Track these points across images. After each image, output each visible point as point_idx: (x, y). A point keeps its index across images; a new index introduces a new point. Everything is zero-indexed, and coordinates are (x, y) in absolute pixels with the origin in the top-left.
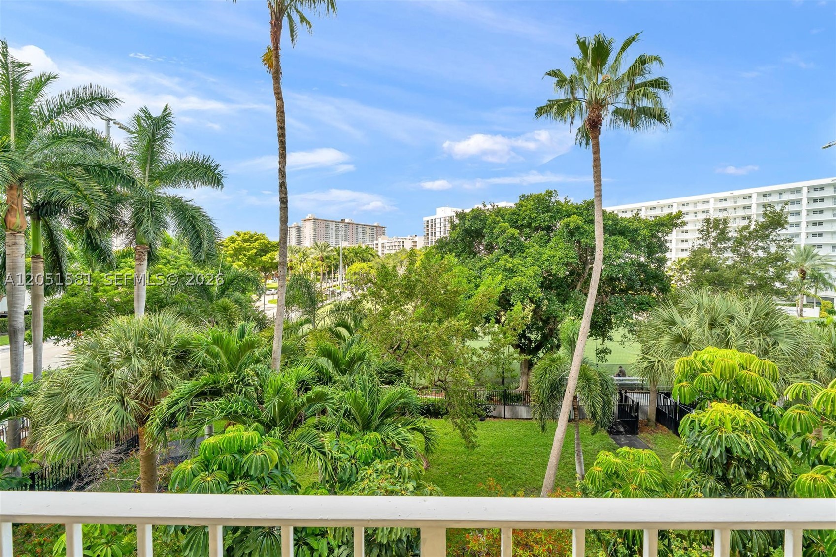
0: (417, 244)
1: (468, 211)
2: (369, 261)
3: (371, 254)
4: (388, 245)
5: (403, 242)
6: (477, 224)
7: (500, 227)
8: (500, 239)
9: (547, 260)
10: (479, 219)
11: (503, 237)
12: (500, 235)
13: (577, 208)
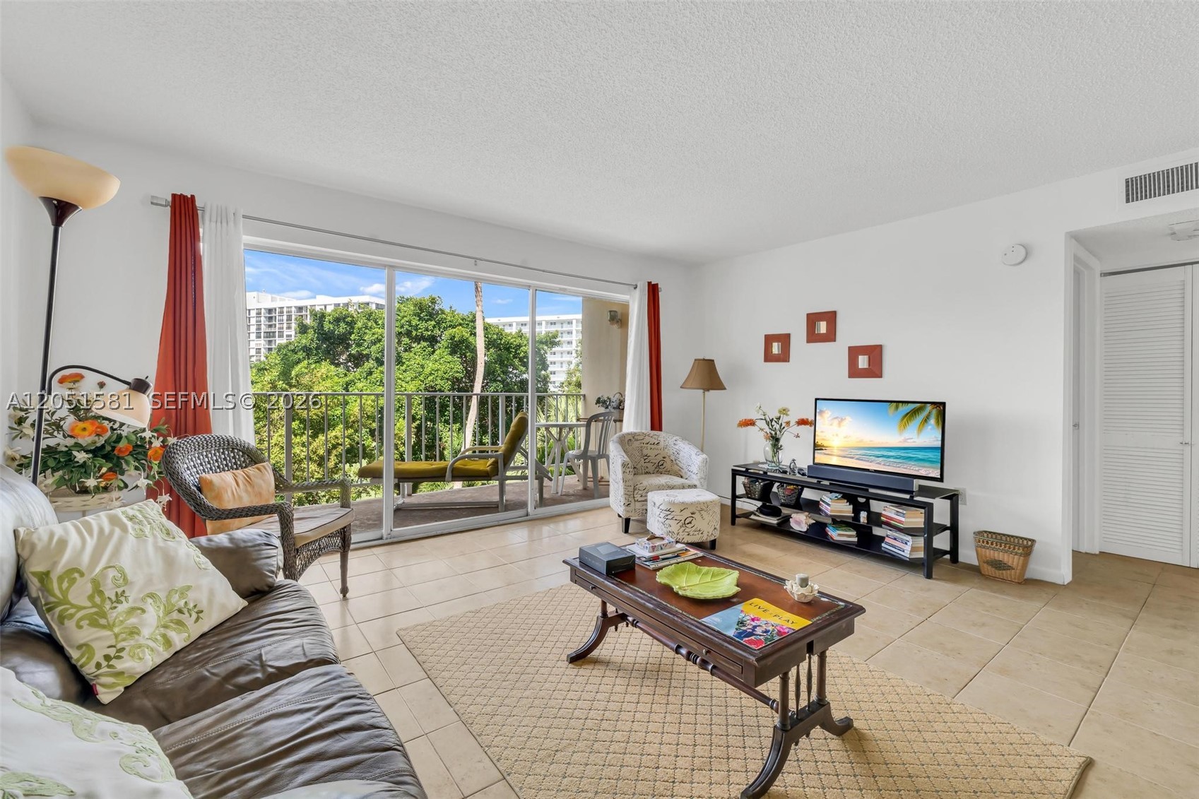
6: (343, 328)
7: (373, 334)
8: (374, 348)
9: (431, 374)
10: (344, 322)
11: (378, 345)
12: (374, 343)
13: (463, 320)
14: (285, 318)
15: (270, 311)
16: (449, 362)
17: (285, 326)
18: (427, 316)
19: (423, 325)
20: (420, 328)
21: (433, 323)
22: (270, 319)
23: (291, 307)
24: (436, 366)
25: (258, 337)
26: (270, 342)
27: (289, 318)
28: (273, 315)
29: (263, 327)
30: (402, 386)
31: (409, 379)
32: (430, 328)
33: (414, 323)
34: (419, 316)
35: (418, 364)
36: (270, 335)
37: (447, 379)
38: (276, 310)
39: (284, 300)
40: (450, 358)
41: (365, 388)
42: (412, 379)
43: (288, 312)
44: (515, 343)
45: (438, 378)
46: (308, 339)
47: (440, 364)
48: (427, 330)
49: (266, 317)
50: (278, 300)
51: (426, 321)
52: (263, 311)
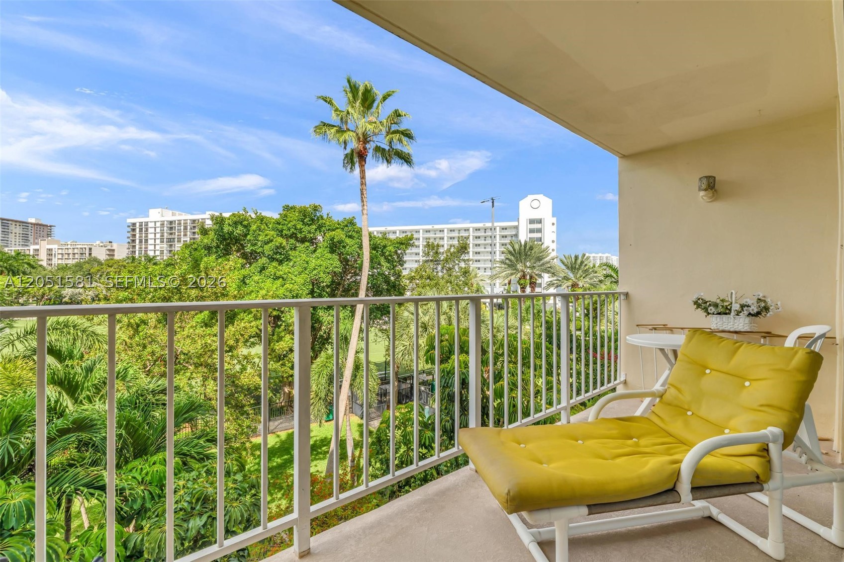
0: (116, 253)
1: (226, 215)
2: (24, 273)
3: (29, 264)
4: (60, 251)
5: (90, 249)
6: (239, 230)
7: (266, 235)
8: (266, 247)
9: (315, 269)
10: (242, 224)
11: (270, 245)
12: (267, 243)
13: (339, 224)
14: (182, 228)
15: (171, 222)
16: (329, 259)
17: (182, 233)
18: (309, 221)
19: (306, 229)
20: (304, 232)
21: (314, 227)
22: (171, 228)
23: (187, 220)
24: (319, 262)
25: (162, 242)
26: (171, 245)
27: (186, 228)
28: (174, 225)
29: (165, 234)
30: (292, 279)
31: (296, 273)
32: (313, 231)
33: (298, 227)
34: (303, 221)
35: (304, 261)
36: (170, 241)
37: (328, 273)
38: (175, 222)
39: (182, 215)
40: (329, 255)
41: (261, 280)
42: (300, 274)
43: (184, 223)
44: (382, 244)
45: (321, 272)
46: (211, 239)
47: (322, 260)
48: (310, 232)
49: (168, 227)
50: (177, 214)
51: (309, 225)
52: (165, 223)
